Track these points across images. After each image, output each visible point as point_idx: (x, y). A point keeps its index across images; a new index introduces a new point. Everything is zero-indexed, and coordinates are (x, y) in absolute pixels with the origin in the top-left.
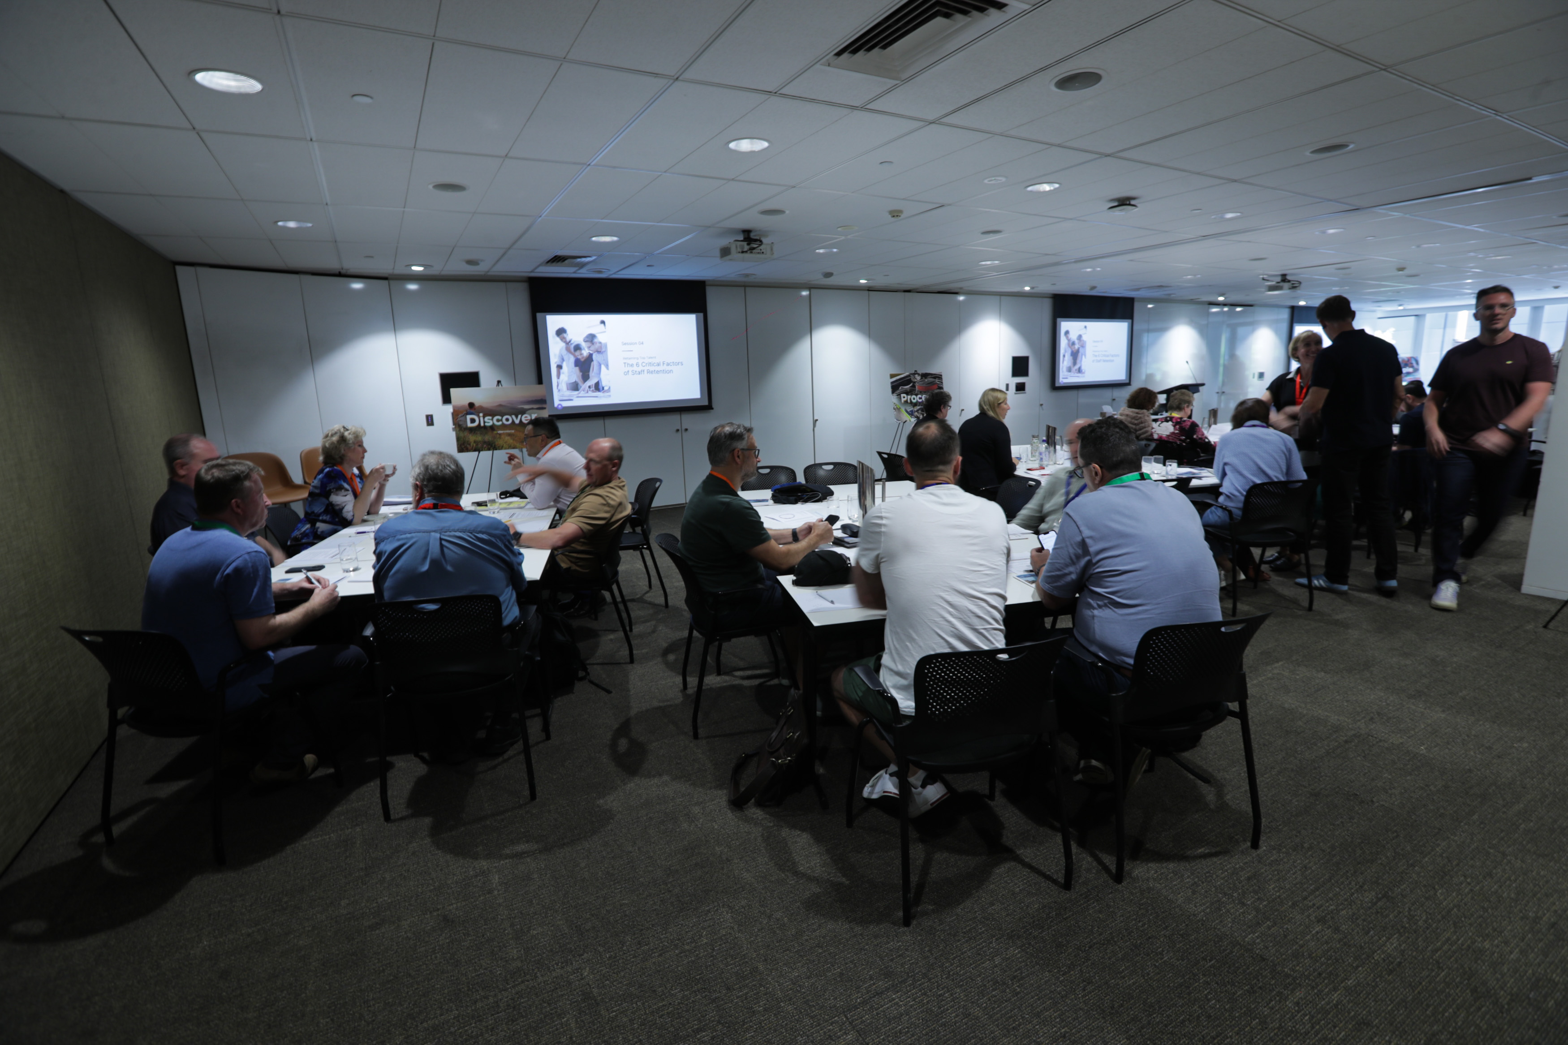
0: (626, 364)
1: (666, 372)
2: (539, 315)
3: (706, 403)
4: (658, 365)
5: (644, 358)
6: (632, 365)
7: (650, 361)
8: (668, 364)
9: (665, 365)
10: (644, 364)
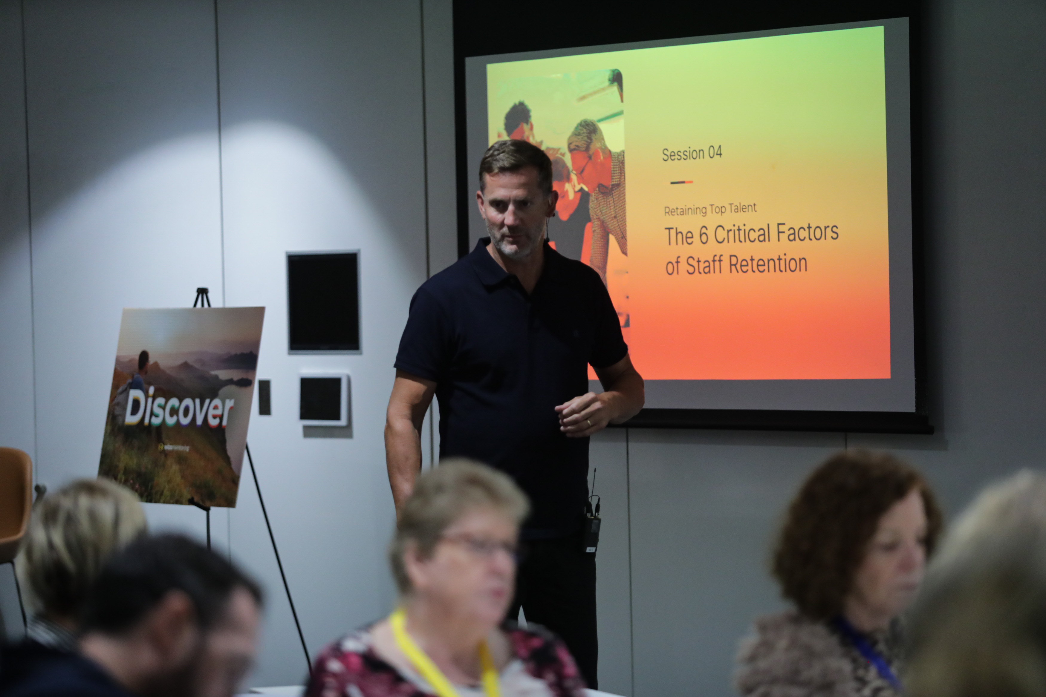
0: (673, 232)
1: (787, 266)
2: (470, 62)
3: (909, 406)
4: (764, 236)
5: (722, 210)
6: (688, 238)
7: (739, 219)
8: (794, 235)
9: (784, 237)
10: (721, 234)
